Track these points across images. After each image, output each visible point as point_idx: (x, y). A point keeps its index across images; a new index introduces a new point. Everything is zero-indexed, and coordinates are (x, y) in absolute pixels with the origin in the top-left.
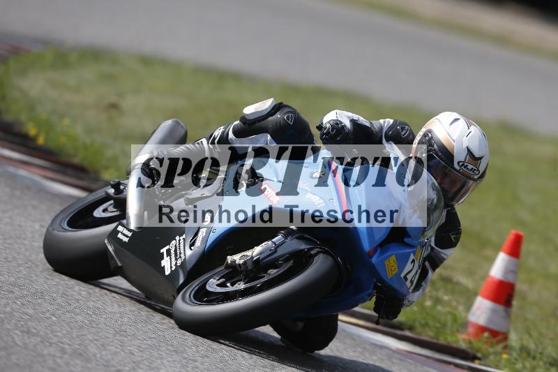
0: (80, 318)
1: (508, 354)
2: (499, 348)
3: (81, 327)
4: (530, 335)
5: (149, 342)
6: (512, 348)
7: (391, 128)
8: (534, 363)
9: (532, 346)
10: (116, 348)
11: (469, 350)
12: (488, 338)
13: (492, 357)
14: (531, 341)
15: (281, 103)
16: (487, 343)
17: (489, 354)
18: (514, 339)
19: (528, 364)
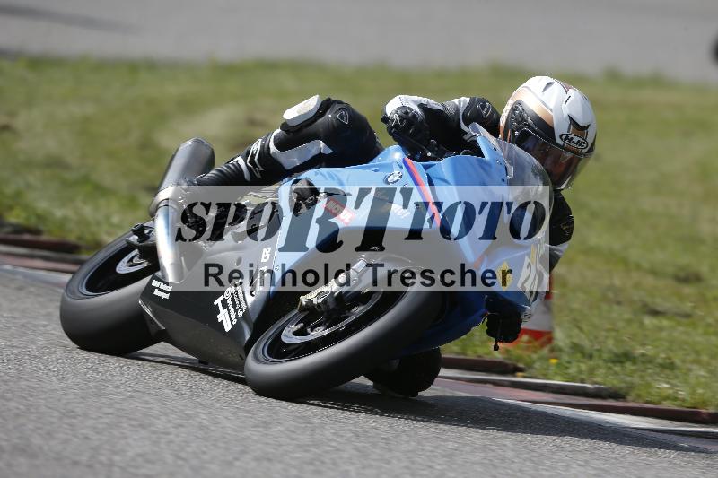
0: (13, 404)
1: (555, 358)
2: (545, 351)
3: (17, 415)
4: (580, 329)
5: (106, 420)
6: (560, 350)
7: (468, 108)
8: (592, 363)
9: (586, 343)
10: (66, 434)
11: (507, 362)
12: (529, 342)
13: (537, 365)
14: (583, 336)
15: (329, 100)
16: (527, 348)
17: (534, 362)
18: (560, 337)
19: (584, 367)
